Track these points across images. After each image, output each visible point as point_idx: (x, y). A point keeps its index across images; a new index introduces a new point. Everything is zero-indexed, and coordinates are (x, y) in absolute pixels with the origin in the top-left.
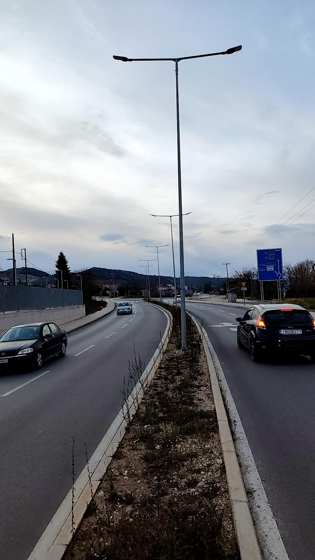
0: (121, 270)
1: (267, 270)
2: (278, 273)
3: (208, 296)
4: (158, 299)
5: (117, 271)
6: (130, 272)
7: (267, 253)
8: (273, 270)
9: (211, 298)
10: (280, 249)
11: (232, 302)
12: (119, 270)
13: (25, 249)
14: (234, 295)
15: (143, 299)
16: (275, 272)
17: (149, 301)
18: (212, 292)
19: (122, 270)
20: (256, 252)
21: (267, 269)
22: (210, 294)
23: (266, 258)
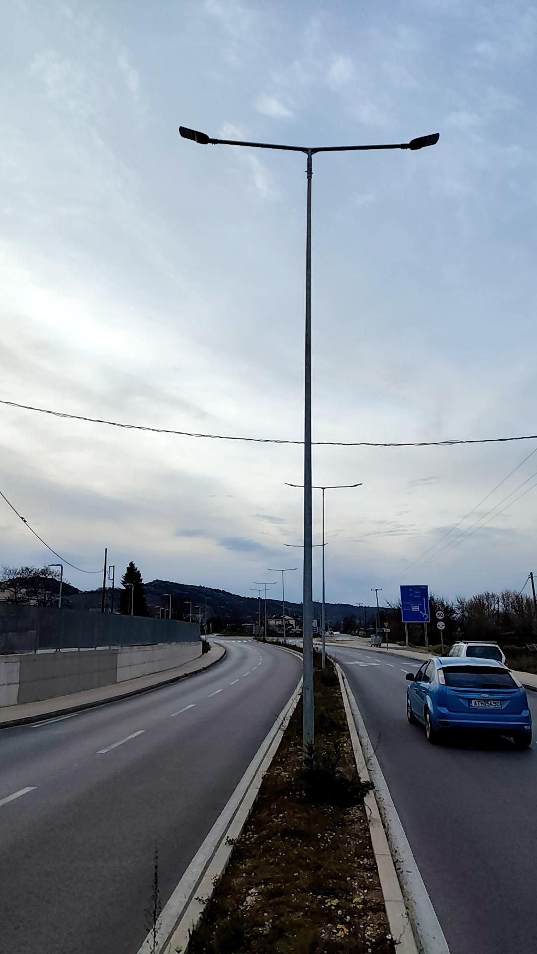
0: (202, 586)
1: (412, 610)
2: (424, 613)
3: (348, 637)
4: (281, 640)
5: (196, 588)
6: (218, 591)
7: (411, 590)
8: (418, 610)
9: (352, 640)
10: (426, 587)
11: (377, 647)
12: (199, 586)
13: (114, 567)
14: (378, 637)
15: (253, 637)
16: (421, 612)
17: (264, 641)
18: (355, 631)
19: (204, 587)
20: (400, 587)
21: (412, 608)
22: (352, 635)
23: (411, 595)
